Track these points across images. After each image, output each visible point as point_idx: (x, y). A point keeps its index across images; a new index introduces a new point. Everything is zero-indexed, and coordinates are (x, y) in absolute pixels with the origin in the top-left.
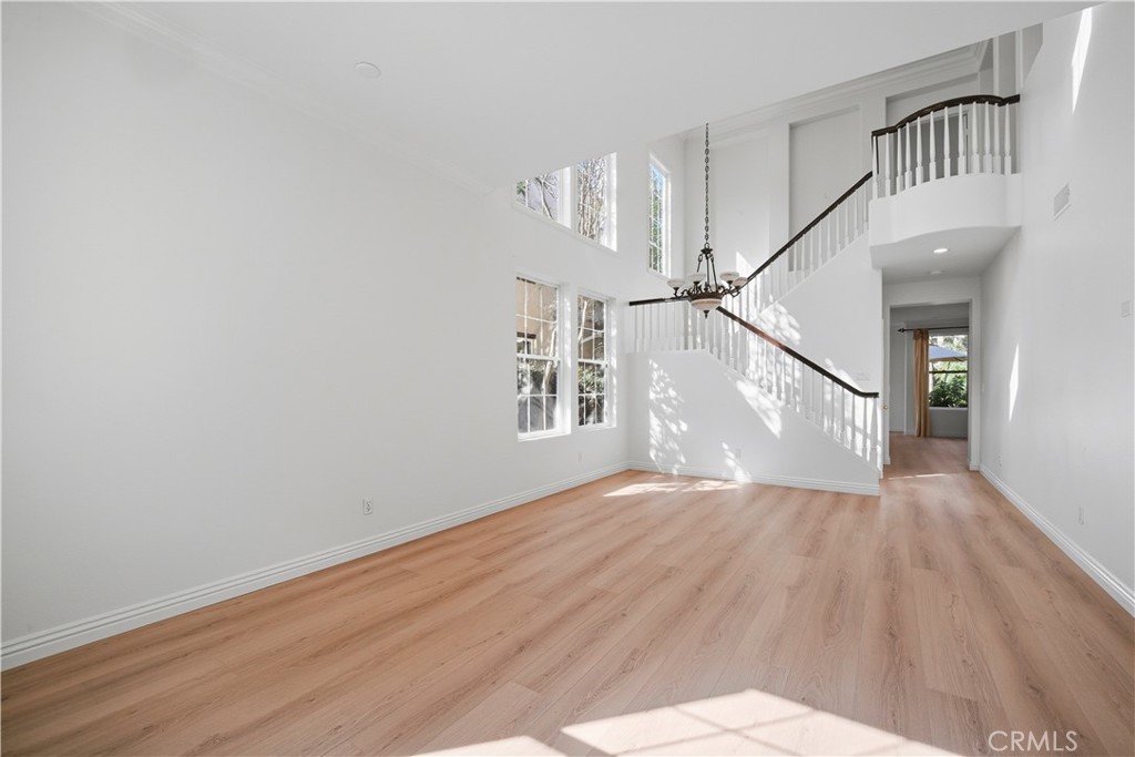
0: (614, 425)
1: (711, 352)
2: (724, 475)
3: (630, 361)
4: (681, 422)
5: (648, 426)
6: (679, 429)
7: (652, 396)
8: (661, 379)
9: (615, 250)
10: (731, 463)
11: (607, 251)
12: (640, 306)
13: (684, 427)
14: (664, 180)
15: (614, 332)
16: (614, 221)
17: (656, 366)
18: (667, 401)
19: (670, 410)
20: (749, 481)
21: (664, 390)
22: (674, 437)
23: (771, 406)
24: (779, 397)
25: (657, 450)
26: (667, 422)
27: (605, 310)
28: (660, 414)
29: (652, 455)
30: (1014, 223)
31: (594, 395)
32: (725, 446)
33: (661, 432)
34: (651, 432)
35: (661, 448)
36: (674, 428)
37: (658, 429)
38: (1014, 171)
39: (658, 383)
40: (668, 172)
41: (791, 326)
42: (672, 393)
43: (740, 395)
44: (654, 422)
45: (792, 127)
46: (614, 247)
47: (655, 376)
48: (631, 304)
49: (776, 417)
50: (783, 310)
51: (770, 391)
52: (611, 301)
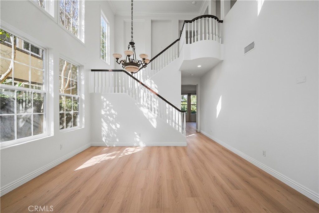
0: (83, 127)
1: (129, 94)
2: (135, 145)
3: (91, 97)
4: (117, 124)
5: (101, 126)
6: (116, 127)
7: (103, 112)
8: (107, 105)
9: (84, 42)
10: (138, 140)
11: (79, 41)
12: (96, 72)
13: (118, 126)
14: (107, 25)
15: (83, 83)
16: (83, 29)
17: (105, 99)
18: (111, 115)
19: (112, 119)
20: (145, 146)
21: (109, 110)
22: (114, 130)
23: (153, 116)
24: (155, 113)
25: (106, 137)
26: (111, 124)
27: (78, 71)
28: (107, 121)
29: (104, 139)
30: (222, 59)
31: (72, 112)
32: (136, 133)
33: (108, 129)
34: (103, 129)
35: (108, 136)
36: (114, 127)
37: (106, 128)
38: (222, 43)
39: (106, 108)
40: (108, 22)
41: (156, 88)
42: (113, 111)
43: (142, 112)
44: (105, 124)
45: (152, 21)
46: (83, 41)
47: (105, 104)
48: (92, 70)
49: (155, 120)
50: (152, 81)
51: (151, 110)
52: (81, 67)
